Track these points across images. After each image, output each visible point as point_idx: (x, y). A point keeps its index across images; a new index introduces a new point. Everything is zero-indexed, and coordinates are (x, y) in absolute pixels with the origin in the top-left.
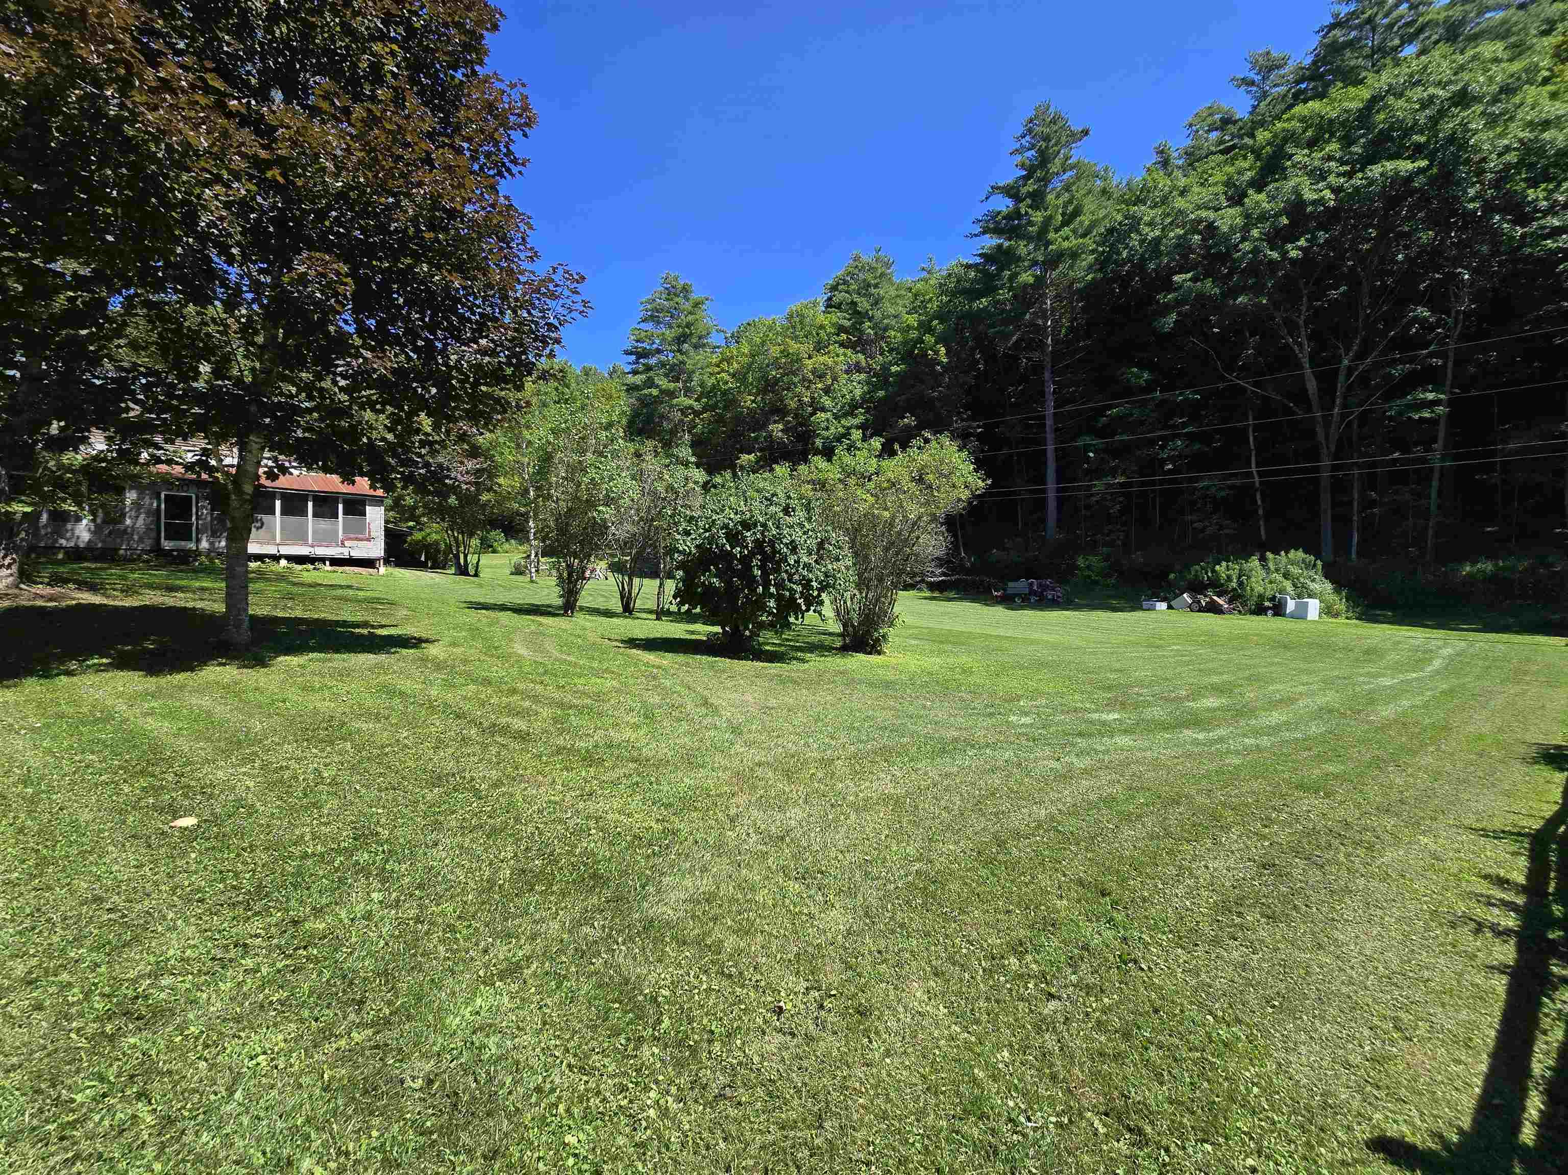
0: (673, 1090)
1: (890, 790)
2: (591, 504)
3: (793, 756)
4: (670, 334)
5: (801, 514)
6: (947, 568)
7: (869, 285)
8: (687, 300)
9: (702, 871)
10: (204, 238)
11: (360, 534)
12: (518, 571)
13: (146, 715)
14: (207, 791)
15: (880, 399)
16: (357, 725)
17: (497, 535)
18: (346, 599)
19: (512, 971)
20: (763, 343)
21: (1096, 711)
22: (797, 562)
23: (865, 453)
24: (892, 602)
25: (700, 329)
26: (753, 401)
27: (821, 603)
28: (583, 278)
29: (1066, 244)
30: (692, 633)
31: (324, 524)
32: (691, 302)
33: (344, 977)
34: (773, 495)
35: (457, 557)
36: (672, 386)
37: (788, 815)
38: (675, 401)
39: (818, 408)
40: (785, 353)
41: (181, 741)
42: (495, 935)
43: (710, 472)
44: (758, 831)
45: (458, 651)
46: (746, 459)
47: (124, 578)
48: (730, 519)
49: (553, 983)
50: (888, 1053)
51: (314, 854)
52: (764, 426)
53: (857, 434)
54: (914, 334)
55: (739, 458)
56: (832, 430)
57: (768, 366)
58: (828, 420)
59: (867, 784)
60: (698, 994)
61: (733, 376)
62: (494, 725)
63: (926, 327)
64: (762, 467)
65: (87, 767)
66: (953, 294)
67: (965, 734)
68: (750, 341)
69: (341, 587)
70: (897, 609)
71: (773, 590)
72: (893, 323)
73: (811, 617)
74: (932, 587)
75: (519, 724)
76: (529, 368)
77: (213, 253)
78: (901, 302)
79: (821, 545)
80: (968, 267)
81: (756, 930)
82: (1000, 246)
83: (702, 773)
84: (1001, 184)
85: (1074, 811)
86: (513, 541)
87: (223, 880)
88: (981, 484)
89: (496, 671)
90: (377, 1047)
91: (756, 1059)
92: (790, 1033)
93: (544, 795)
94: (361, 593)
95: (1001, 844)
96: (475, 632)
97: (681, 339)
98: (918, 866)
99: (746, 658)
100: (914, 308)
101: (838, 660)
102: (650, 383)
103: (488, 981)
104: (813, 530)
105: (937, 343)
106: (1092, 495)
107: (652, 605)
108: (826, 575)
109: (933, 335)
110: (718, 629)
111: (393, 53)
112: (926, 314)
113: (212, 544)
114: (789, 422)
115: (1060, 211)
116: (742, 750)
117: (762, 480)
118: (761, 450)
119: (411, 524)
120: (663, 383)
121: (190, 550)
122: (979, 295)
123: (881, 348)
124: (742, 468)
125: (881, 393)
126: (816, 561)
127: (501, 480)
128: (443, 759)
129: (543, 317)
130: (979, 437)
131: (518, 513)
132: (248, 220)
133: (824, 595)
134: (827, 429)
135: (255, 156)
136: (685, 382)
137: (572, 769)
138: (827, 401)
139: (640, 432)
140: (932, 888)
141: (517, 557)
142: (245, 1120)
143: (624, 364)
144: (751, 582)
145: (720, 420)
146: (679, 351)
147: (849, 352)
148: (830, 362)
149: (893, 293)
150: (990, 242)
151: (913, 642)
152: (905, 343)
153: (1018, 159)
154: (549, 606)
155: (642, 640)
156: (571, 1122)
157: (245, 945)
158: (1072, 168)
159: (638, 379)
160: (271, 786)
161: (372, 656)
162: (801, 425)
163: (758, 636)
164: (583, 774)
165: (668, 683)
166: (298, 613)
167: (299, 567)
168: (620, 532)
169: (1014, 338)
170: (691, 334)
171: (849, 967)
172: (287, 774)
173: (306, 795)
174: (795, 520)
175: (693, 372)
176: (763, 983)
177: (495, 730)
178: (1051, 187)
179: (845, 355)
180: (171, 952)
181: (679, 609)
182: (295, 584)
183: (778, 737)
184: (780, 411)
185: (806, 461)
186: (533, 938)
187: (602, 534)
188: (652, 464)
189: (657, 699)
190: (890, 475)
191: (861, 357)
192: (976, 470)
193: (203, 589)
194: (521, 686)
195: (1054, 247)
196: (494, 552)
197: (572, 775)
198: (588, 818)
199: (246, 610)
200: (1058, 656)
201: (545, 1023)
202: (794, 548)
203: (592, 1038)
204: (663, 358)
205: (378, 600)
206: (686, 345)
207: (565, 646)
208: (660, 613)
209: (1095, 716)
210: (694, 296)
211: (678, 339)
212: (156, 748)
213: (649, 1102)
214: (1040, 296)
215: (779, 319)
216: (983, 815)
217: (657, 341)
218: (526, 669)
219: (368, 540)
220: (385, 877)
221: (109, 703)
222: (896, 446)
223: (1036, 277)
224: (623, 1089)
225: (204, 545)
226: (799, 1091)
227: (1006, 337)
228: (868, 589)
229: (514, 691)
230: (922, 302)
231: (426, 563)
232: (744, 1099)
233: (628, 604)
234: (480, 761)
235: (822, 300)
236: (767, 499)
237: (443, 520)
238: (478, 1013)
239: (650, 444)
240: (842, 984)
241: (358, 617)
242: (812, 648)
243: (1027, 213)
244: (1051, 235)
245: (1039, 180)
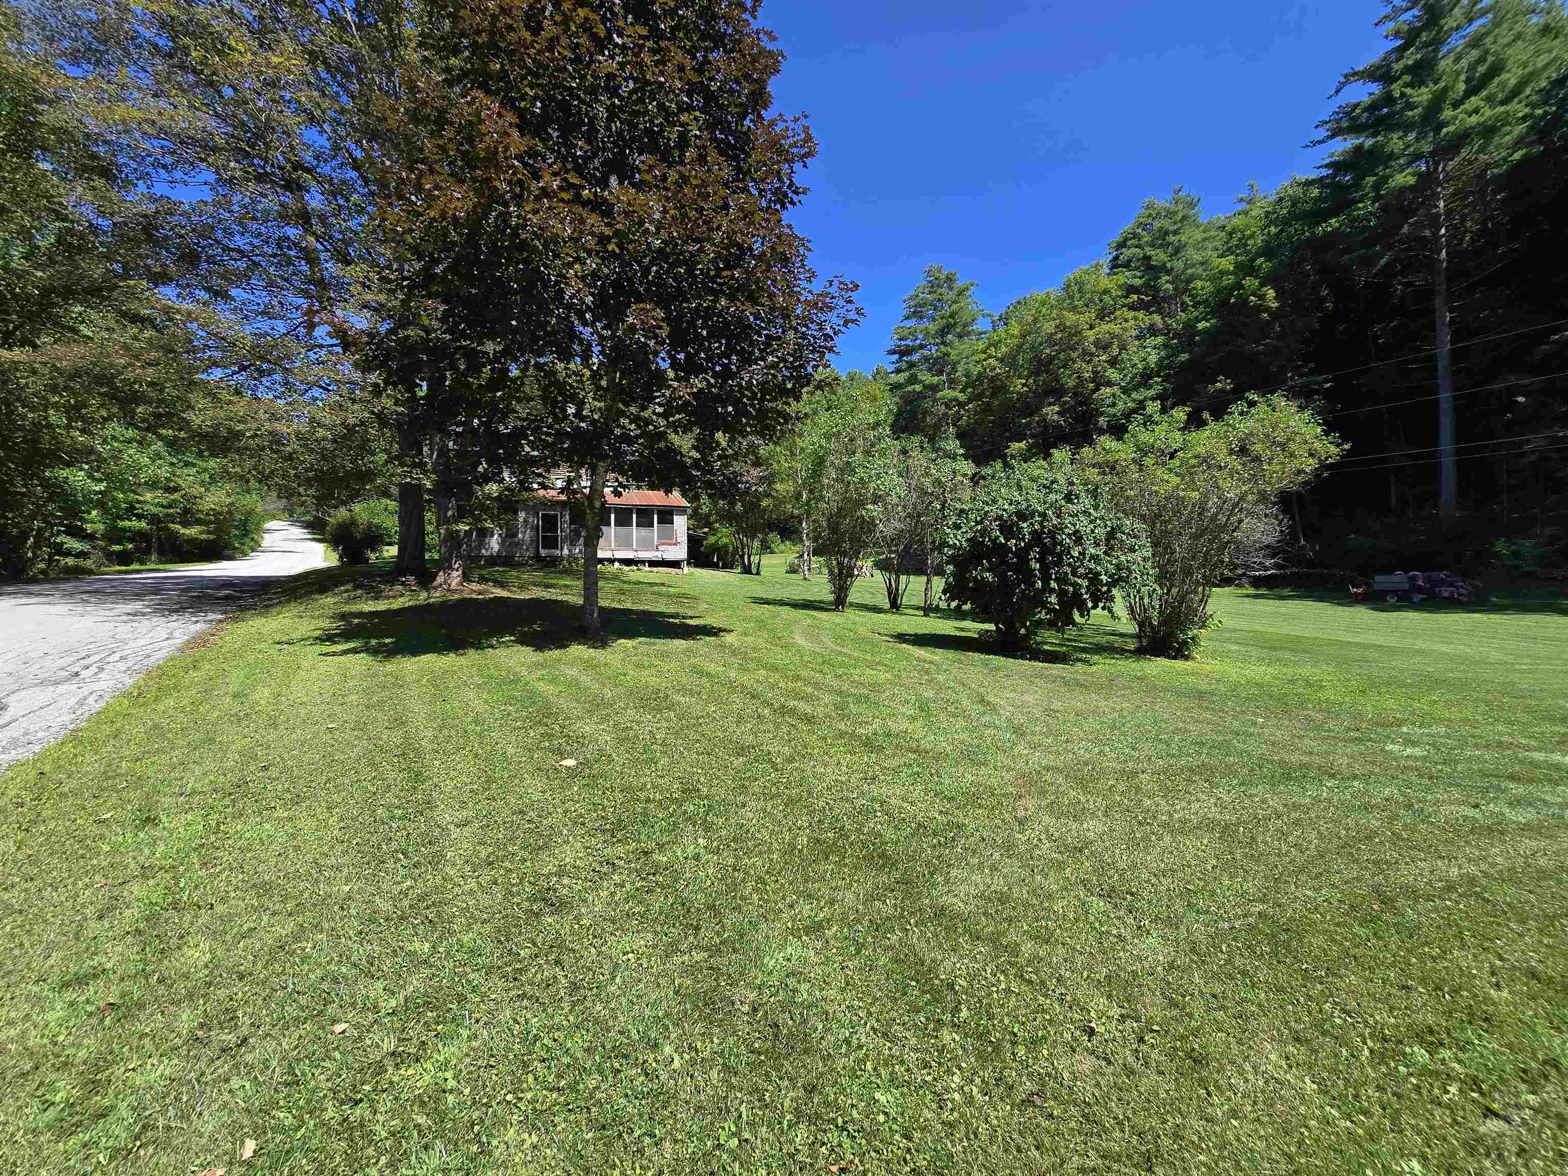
0: (978, 1081)
1: (1214, 813)
2: (861, 504)
3: (1086, 764)
4: (933, 327)
5: (1086, 502)
6: (1284, 559)
7: (1167, 233)
8: (951, 289)
9: (991, 870)
10: (569, 307)
11: (669, 539)
12: (793, 570)
13: (539, 680)
14: (581, 740)
15: (1183, 363)
16: (678, 698)
17: (774, 537)
18: (660, 594)
19: (815, 929)
20: (1035, 321)
21: (1539, 750)
22: (1082, 554)
23: (1165, 426)
24: (1204, 600)
25: (965, 317)
26: (1024, 385)
27: (1112, 599)
28: (857, 286)
29: (1474, 120)
30: (962, 629)
31: (644, 531)
32: (955, 291)
33: (683, 905)
34: (1052, 483)
35: (742, 557)
36: (936, 379)
37: (1085, 825)
38: (939, 395)
39: (1100, 381)
40: (1061, 327)
41: (562, 700)
42: (800, 894)
43: (978, 462)
44: (1050, 837)
45: (749, 639)
46: (1016, 447)
47: (519, 578)
48: (1004, 510)
49: (852, 948)
50: (1234, 1113)
51: (654, 800)
52: (1038, 409)
53: (1153, 407)
54: (1229, 280)
55: (1008, 447)
56: (1120, 406)
57: (1041, 344)
58: (1114, 395)
59: (1184, 804)
60: (997, 992)
61: (1001, 360)
62: (784, 707)
63: (1246, 269)
64: (1034, 455)
65: (508, 714)
66: (1286, 222)
67: (1317, 760)
68: (1020, 322)
69: (656, 584)
70: (1209, 609)
71: (1053, 584)
72: (1200, 271)
73: (1098, 615)
74: (1257, 582)
75: (804, 707)
76: (808, 379)
77: (574, 318)
78: (1210, 246)
79: (1111, 535)
80: (1308, 183)
81: (1057, 940)
82: (1358, 149)
83: (983, 770)
84: (1361, 68)
85: (1510, 876)
86: (788, 543)
87: (595, 811)
88: (1333, 449)
89: (781, 658)
90: (711, 968)
91: (1066, 1075)
92: (1105, 1059)
93: (832, 774)
94: (671, 590)
95: (1387, 902)
96: (761, 624)
97: (943, 332)
98: (1261, 907)
99: (1023, 657)
100: (1229, 249)
101: (1134, 665)
102: (913, 380)
103: (794, 932)
104: (1102, 518)
105: (1262, 285)
106: (1523, 455)
107: (919, 601)
108: (1118, 567)
109: (1256, 277)
110: (992, 627)
111: (696, 119)
112: (1247, 252)
113: (570, 551)
114: (1067, 402)
115: (1463, 77)
116: (1025, 752)
117: (1038, 468)
118: (1033, 436)
119: (706, 530)
120: (928, 378)
121: (557, 557)
122: (1326, 216)
123: (1183, 303)
124: (1013, 457)
125: (1184, 357)
126: (1105, 553)
127: (778, 486)
128: (744, 733)
129: (821, 329)
130: (1326, 394)
131: (792, 516)
132: (596, 287)
133: (1115, 592)
134: (1114, 405)
135: (602, 233)
136: (949, 374)
137: (855, 753)
138: (1112, 374)
139: (904, 430)
140: (1284, 937)
141: (792, 557)
142: (624, 1001)
143: (888, 364)
144: (1029, 575)
145: (987, 409)
146: (943, 343)
147: (1141, 314)
148: (1117, 329)
149: (1199, 236)
150: (1343, 146)
151: (1234, 647)
152: (1219, 291)
153: (1390, 26)
154: (821, 602)
155: (910, 635)
156: (879, 1081)
157: (613, 864)
158: (1484, 13)
159: (902, 378)
160: (622, 741)
161: (683, 642)
162: (1081, 404)
163: (1036, 634)
164: (866, 759)
165: (941, 678)
166: (629, 606)
167: (626, 568)
168: (885, 529)
169: (1383, 261)
170: (955, 324)
171: (1173, 1004)
172: (631, 733)
173: (645, 752)
174: (1080, 507)
175: (958, 362)
176: (1068, 998)
177: (783, 710)
178: (1444, 50)
179: (1136, 319)
180: (568, 860)
181: (949, 605)
182: (625, 582)
183: (1067, 741)
184: (1055, 391)
185: (1091, 443)
186: (832, 902)
187: (870, 531)
188: (918, 459)
189: (930, 694)
190: (1201, 450)
191: (1157, 318)
192: (1326, 433)
193: (566, 586)
194: (804, 673)
195: (1452, 128)
196: (772, 552)
197: (855, 758)
198: (873, 800)
199: (597, 603)
200: (1464, 672)
201: (848, 984)
202: (1078, 538)
203: (892, 1009)
204: (926, 352)
205: (685, 596)
206: (950, 336)
207: (840, 639)
208: (928, 610)
209: (1539, 756)
210: (959, 285)
211: (943, 330)
212: (547, 705)
213: (953, 1085)
214: (1426, 198)
215: (1054, 290)
216: (1356, 861)
217: (920, 337)
218: (806, 658)
219: (675, 544)
220: (707, 827)
221: (517, 669)
222: (1206, 415)
223: (1420, 175)
224: (927, 1066)
225: (566, 552)
226: (1120, 1124)
227: (1367, 262)
228: (1172, 585)
229: (797, 678)
230: (1240, 240)
231: (717, 563)
232: (1055, 1113)
233: (895, 599)
234: (775, 737)
235: (1105, 261)
236: (1045, 487)
237: (731, 525)
238: (789, 960)
239: (916, 439)
240: (1165, 1022)
241: (672, 610)
242: (1099, 649)
243: (1403, 95)
244: (1448, 113)
245: (1426, 45)
